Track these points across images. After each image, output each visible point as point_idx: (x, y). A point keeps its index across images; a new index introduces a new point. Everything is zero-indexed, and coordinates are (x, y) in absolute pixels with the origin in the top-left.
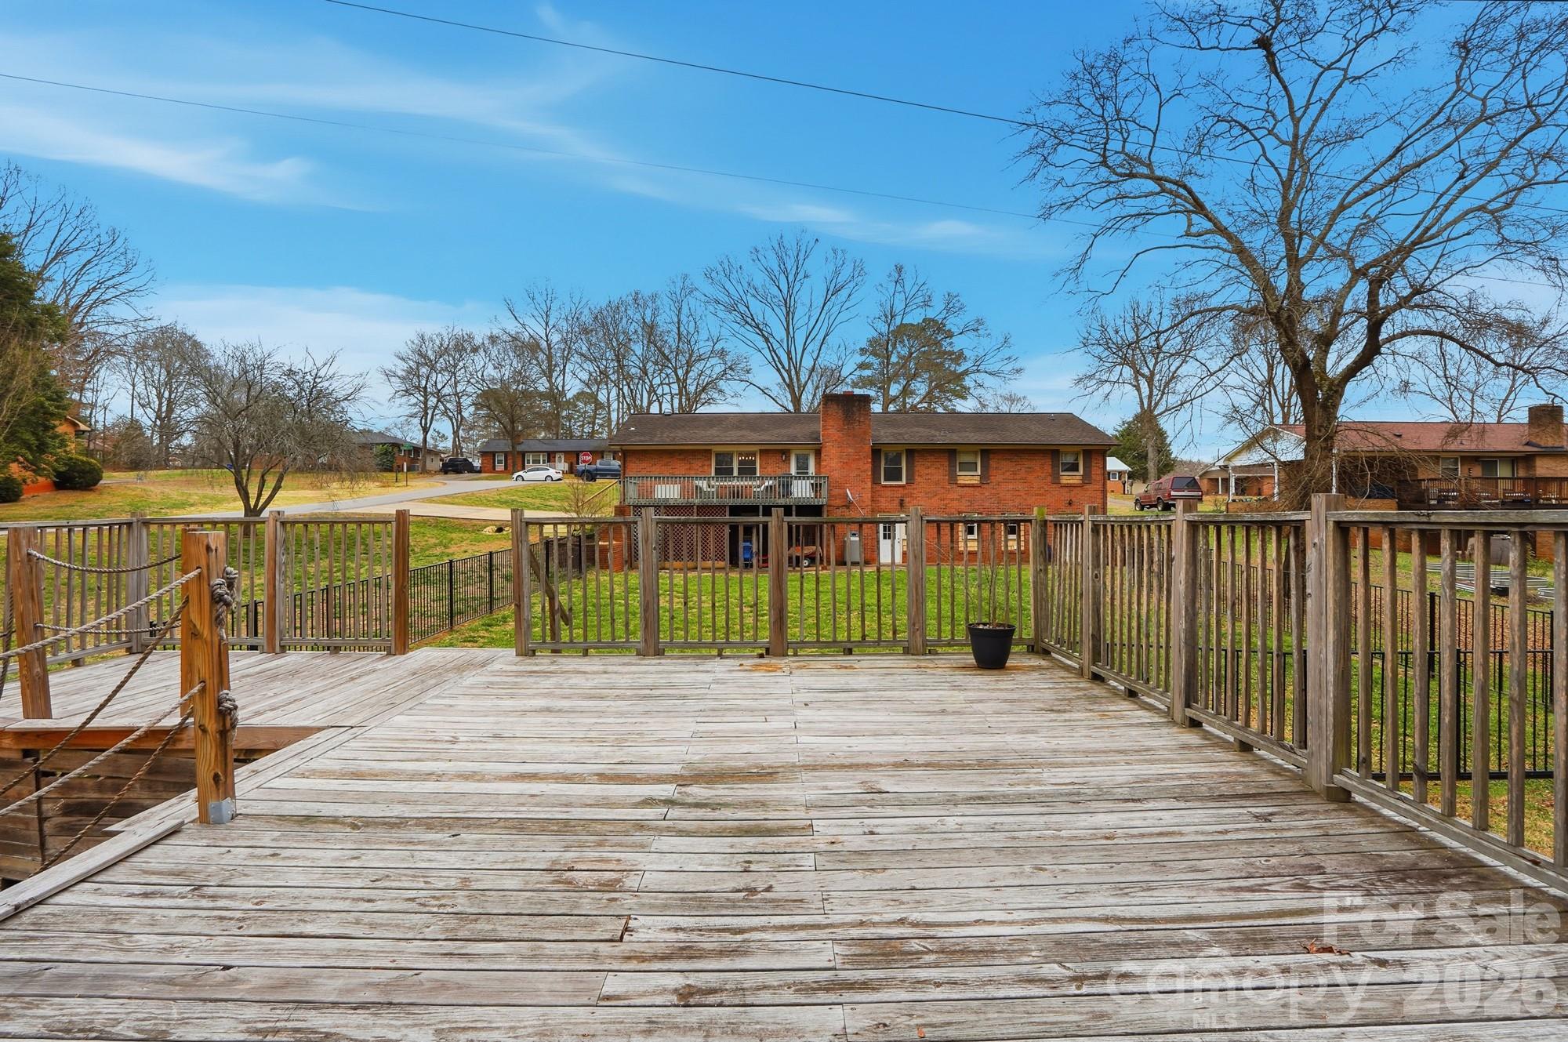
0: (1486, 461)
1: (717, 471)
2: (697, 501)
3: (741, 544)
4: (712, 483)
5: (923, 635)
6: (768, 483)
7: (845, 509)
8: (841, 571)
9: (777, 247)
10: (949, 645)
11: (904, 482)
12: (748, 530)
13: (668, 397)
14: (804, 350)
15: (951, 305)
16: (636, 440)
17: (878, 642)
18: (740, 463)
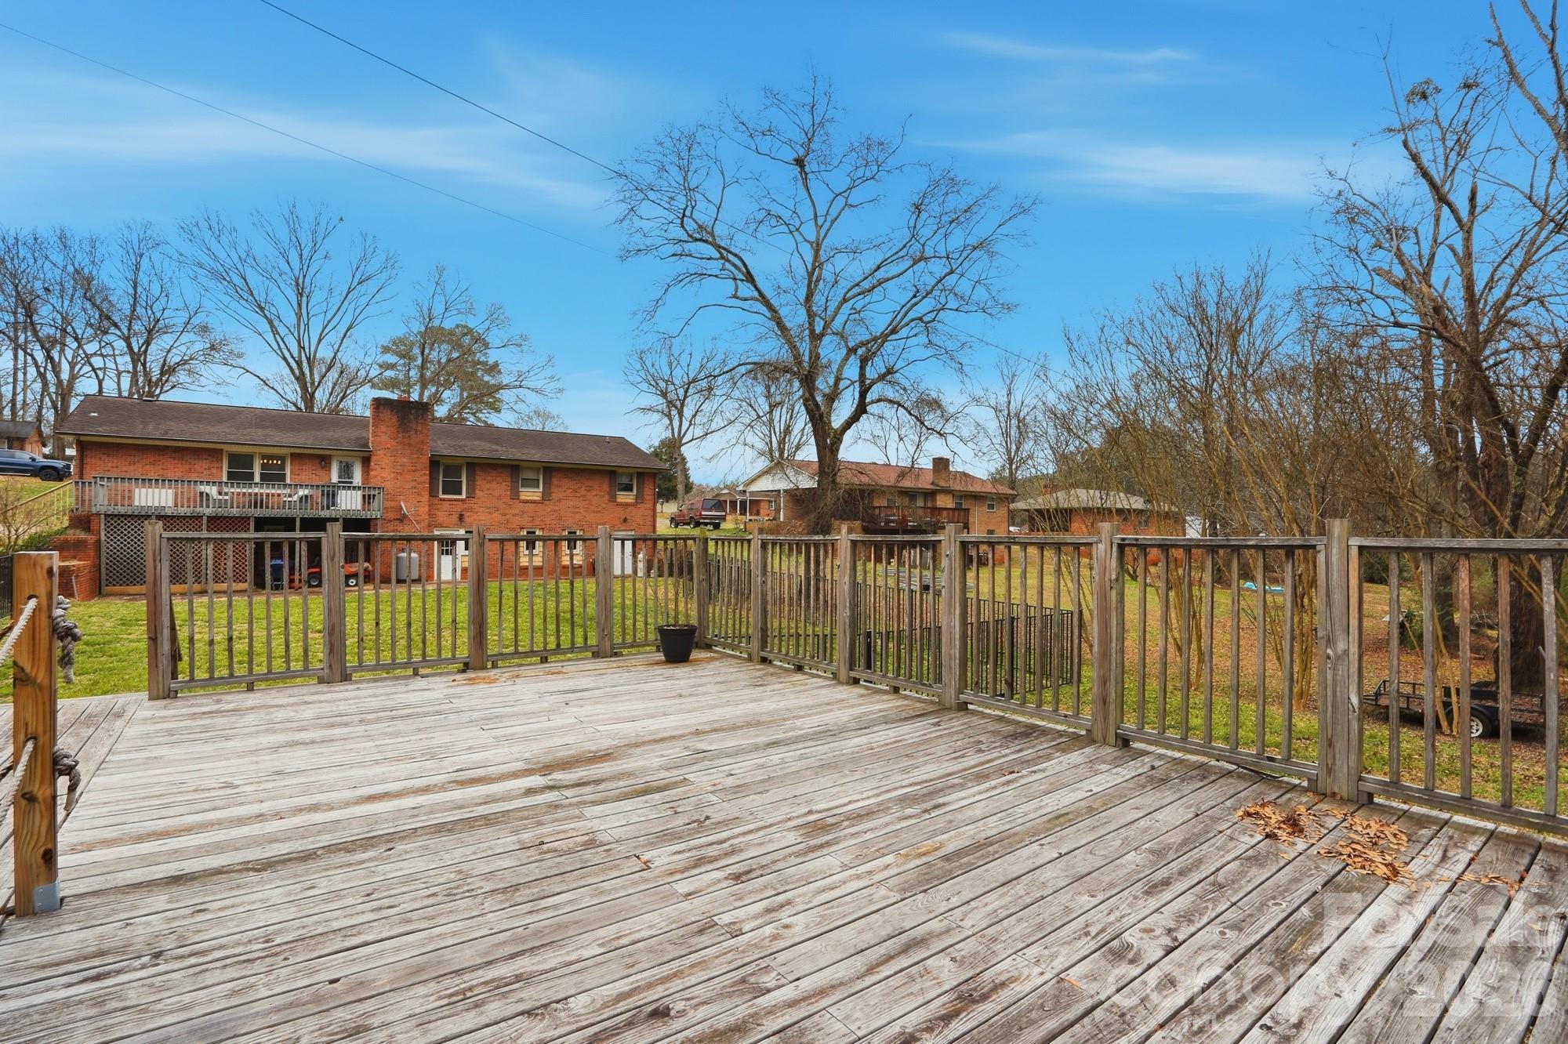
0: (910, 494)
1: (231, 476)
2: (209, 511)
3: (268, 563)
4: (226, 490)
5: (611, 640)
6: (302, 492)
7: (396, 523)
8: (401, 590)
9: (287, 214)
10: (632, 646)
11: (464, 496)
12: (276, 547)
13: (113, 374)
14: (320, 340)
15: (495, 316)
16: (102, 430)
17: (572, 649)
18: (263, 467)
